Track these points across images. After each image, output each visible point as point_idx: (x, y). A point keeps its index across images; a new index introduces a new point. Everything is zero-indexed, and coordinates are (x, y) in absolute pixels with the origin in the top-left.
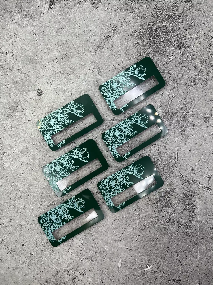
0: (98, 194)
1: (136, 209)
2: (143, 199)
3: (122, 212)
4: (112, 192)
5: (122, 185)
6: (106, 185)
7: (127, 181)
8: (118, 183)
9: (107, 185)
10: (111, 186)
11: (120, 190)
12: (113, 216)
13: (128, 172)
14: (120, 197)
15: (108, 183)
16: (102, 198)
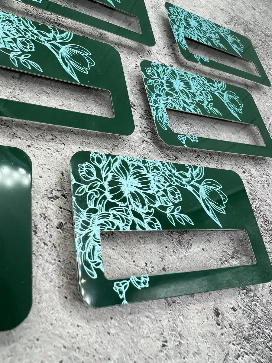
0: (49, 198)
1: (168, 338)
2: (200, 309)
3: (112, 331)
4: (114, 212)
5: (155, 208)
6: (104, 176)
7: (174, 204)
8: (145, 193)
9: (107, 177)
10: (119, 188)
11: (143, 221)
12: (64, 333)
13: (184, 183)
14: (126, 255)
15: (112, 172)
16: (56, 222)
